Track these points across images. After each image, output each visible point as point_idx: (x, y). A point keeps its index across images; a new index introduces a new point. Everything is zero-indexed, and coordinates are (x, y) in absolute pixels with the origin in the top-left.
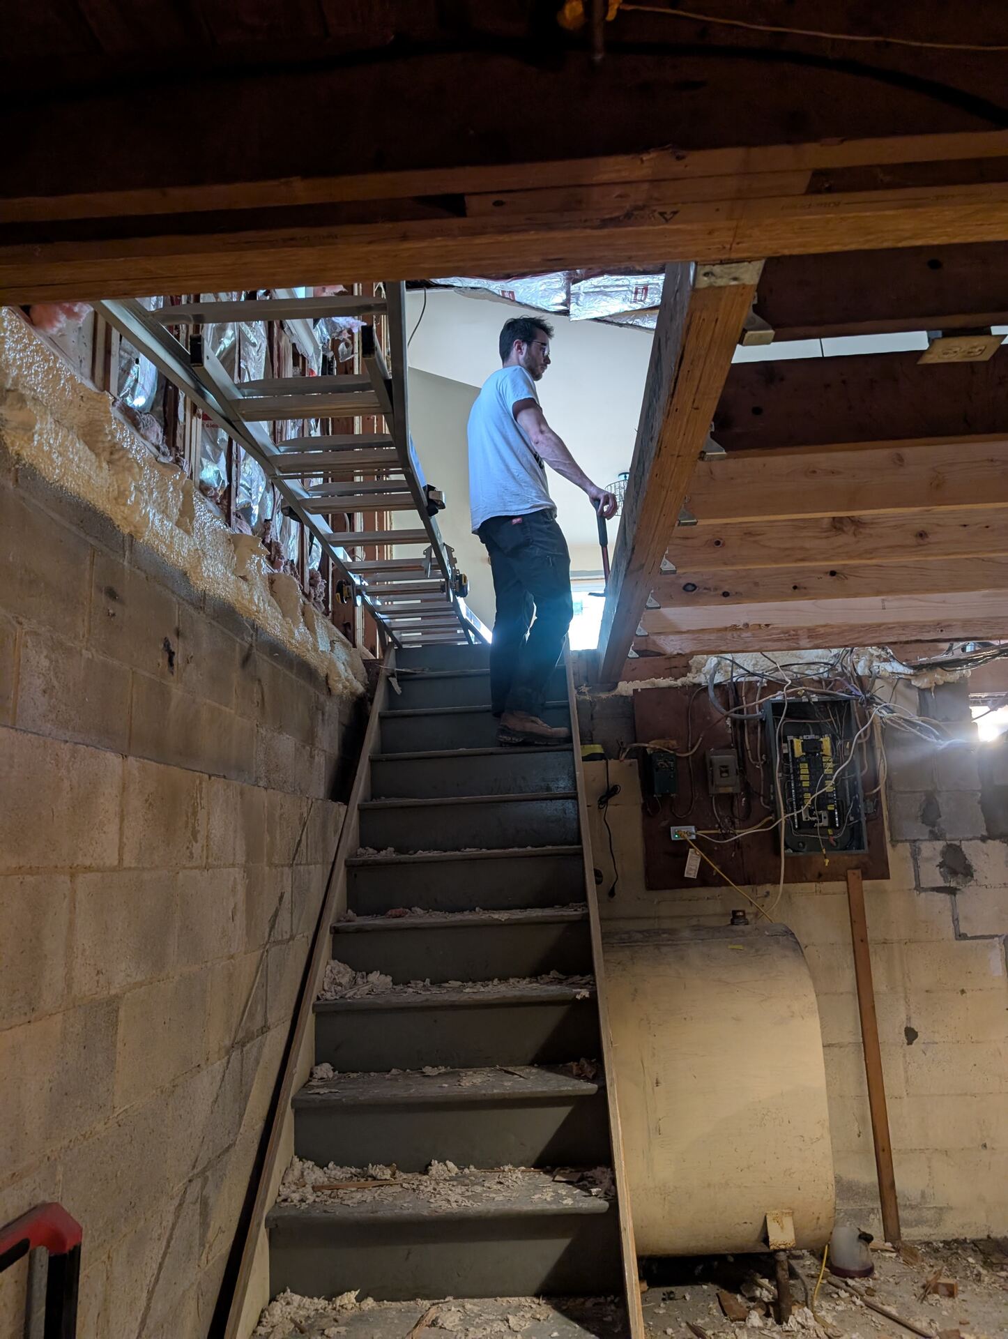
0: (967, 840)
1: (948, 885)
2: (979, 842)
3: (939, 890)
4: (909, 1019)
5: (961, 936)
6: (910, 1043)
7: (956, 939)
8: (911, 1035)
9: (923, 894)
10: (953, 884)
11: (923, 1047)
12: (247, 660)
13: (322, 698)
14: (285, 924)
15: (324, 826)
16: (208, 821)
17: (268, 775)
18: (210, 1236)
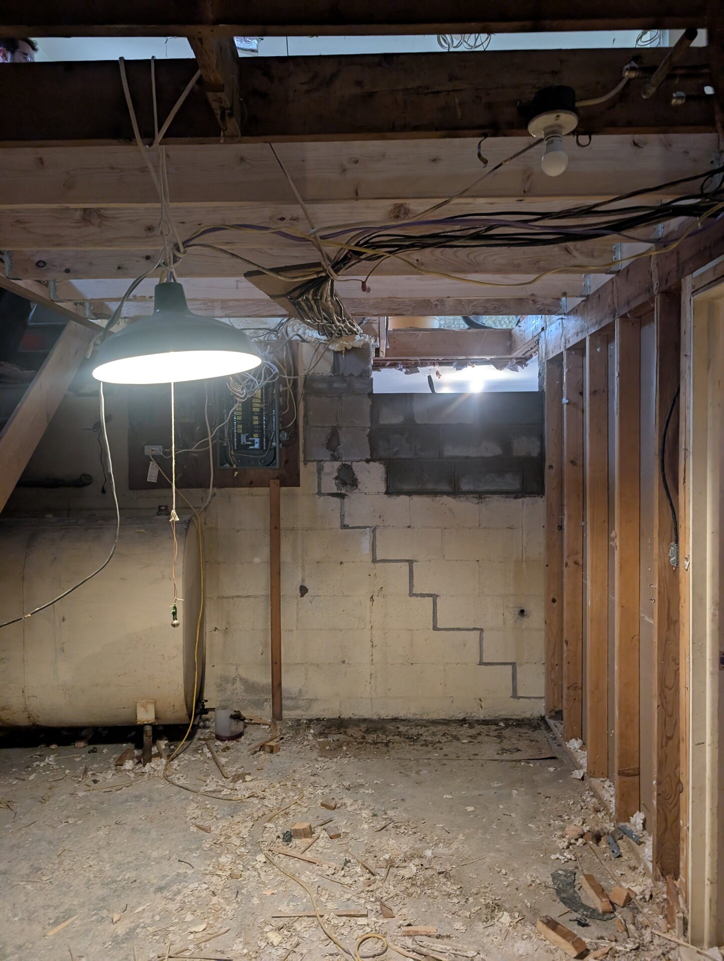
0: (357, 461)
1: (339, 492)
2: (364, 463)
3: (333, 495)
4: (303, 580)
5: (344, 527)
6: (302, 596)
7: (341, 529)
8: (303, 590)
9: (322, 498)
10: (343, 492)
11: (311, 598)
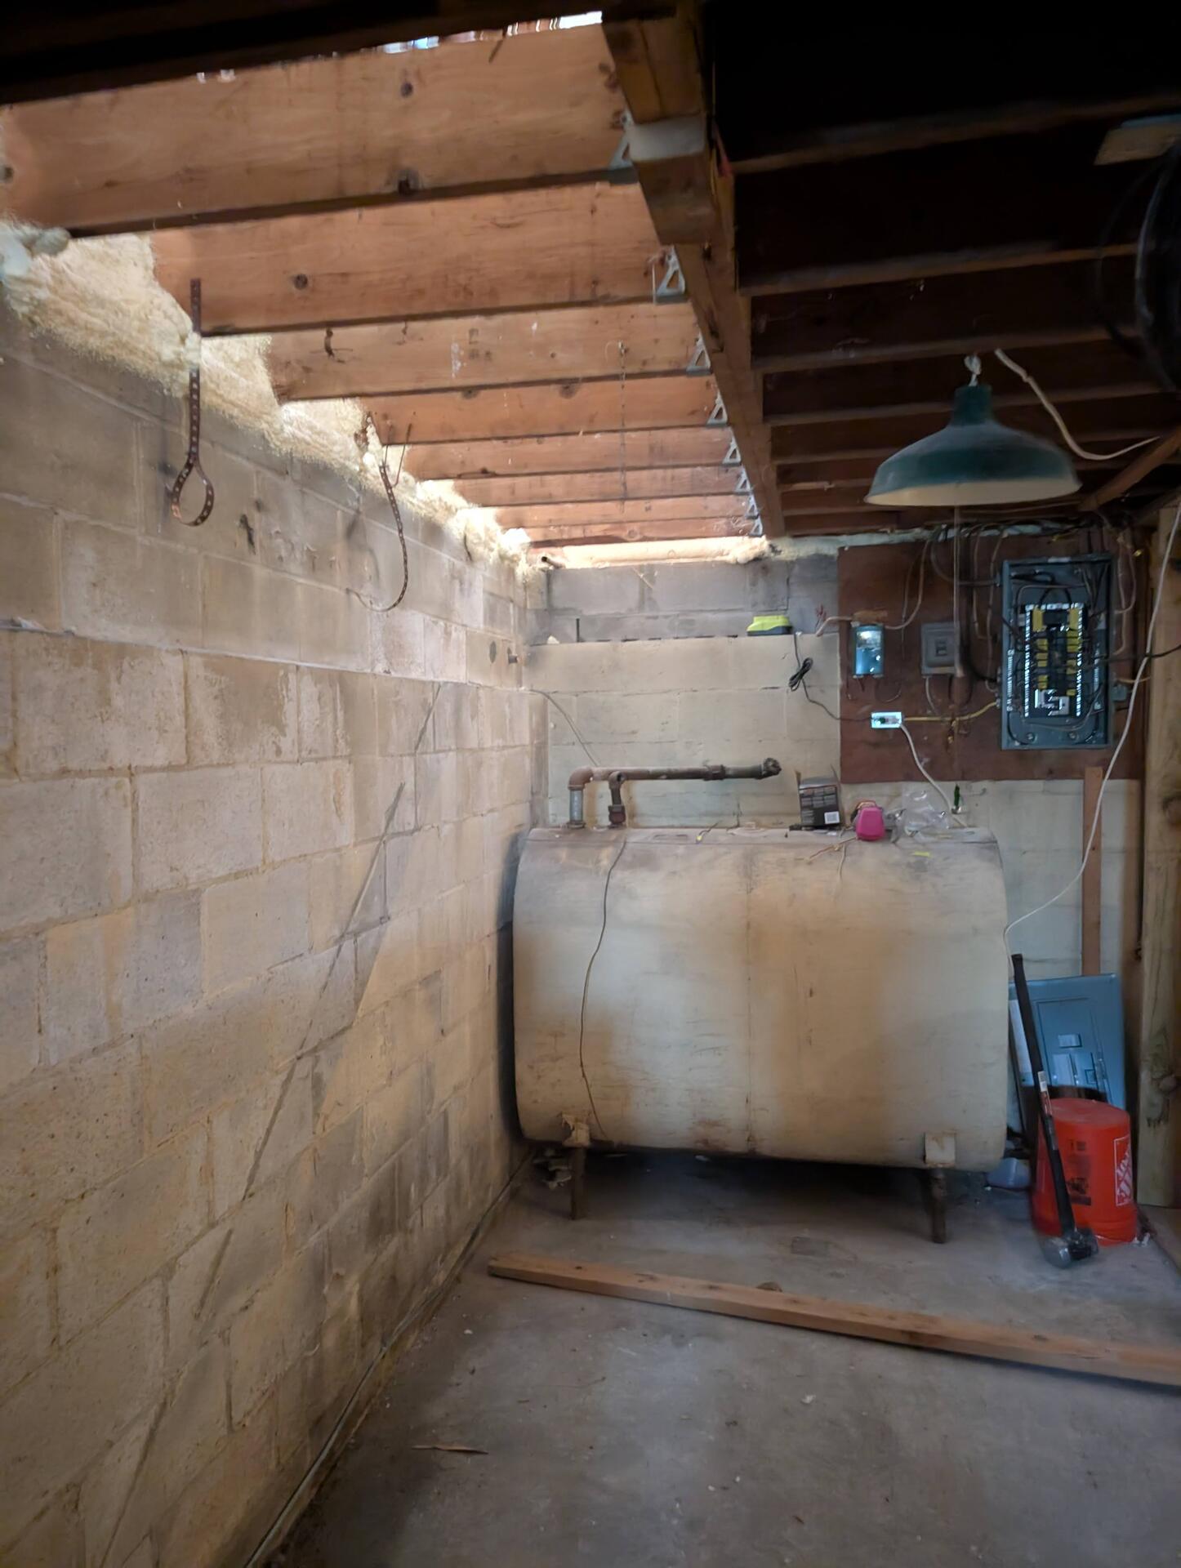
12: (353, 528)
13: (459, 564)
14: (407, 815)
15: (457, 711)
16: (299, 713)
17: (389, 656)
18: (325, 1108)
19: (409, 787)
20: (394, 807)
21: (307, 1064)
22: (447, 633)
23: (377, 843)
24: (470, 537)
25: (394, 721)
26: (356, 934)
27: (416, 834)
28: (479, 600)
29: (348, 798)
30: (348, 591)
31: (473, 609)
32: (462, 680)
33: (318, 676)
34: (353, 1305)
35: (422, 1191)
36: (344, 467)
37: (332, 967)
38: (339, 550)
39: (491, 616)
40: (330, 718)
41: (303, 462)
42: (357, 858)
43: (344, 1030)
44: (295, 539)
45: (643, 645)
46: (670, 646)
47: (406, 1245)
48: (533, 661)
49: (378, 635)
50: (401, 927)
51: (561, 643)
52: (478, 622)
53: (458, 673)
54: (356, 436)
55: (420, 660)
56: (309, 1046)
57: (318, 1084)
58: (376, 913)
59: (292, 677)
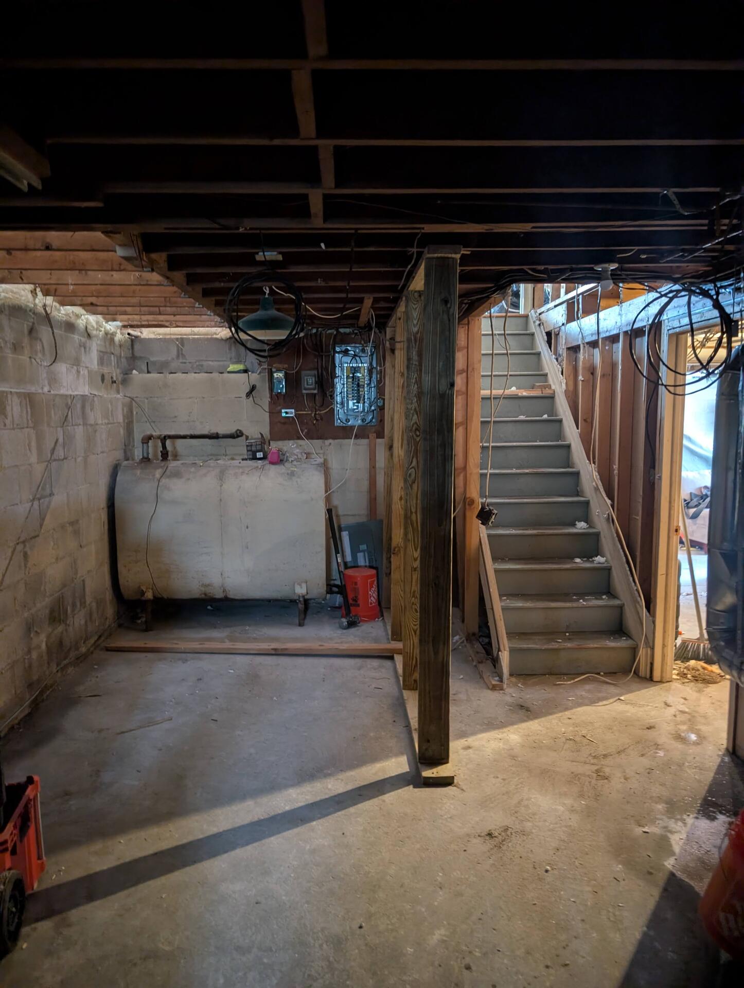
12: (31, 331)
13: (83, 339)
14: (60, 453)
15: (83, 407)
16: (12, 410)
17: (50, 385)
18: (29, 565)
19: (61, 440)
20: (54, 449)
21: (20, 547)
22: (78, 372)
23: (47, 463)
24: (89, 327)
25: (53, 412)
26: (39, 499)
27: (65, 461)
28: (94, 355)
29: (33, 444)
30: (30, 358)
31: (92, 360)
32: (87, 393)
33: (19, 395)
34: (44, 646)
35: (73, 611)
36: (27, 306)
37: (30, 511)
38: (26, 341)
39: (101, 362)
40: (25, 412)
41: (9, 306)
42: (39, 469)
43: (35, 537)
44: (7, 339)
45: (180, 376)
46: (192, 376)
47: (66, 630)
48: (125, 382)
49: (45, 375)
50: (59, 499)
51: (139, 373)
52: (95, 365)
53: (84, 389)
54: (32, 292)
55: (65, 384)
56: (21, 540)
57: (25, 555)
58: (48, 491)
59: (9, 396)
